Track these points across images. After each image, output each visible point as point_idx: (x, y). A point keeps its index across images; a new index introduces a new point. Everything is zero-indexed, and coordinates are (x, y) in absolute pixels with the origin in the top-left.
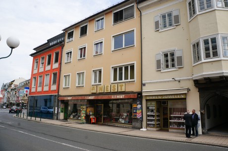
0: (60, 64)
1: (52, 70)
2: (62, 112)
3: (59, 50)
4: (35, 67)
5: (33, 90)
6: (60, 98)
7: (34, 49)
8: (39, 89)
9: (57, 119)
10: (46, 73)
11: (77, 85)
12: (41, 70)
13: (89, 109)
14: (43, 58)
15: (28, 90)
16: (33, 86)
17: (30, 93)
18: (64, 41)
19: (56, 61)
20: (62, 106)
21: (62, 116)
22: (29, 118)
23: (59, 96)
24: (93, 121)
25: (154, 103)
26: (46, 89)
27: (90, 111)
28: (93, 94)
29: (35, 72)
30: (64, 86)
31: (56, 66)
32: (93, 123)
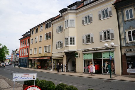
0: (29, 44)
1: (27, 47)
2: (30, 64)
3: (29, 38)
4: (21, 45)
5: (20, 55)
6: (29, 59)
7: (22, 36)
8: (22, 55)
9: (28, 67)
10: (25, 48)
11: (35, 53)
12: (23, 47)
13: (38, 63)
14: (24, 41)
15: (18, 55)
16: (20, 53)
17: (19, 56)
18: (30, 34)
19: (28, 43)
20: (30, 62)
21: (30, 66)
22: (19, 67)
23: (29, 58)
24: (40, 68)
25: (55, 61)
26: (25, 55)
27: (39, 64)
28: (39, 57)
29: (21, 47)
30: (30, 54)
31: (28, 45)
32: (39, 69)
